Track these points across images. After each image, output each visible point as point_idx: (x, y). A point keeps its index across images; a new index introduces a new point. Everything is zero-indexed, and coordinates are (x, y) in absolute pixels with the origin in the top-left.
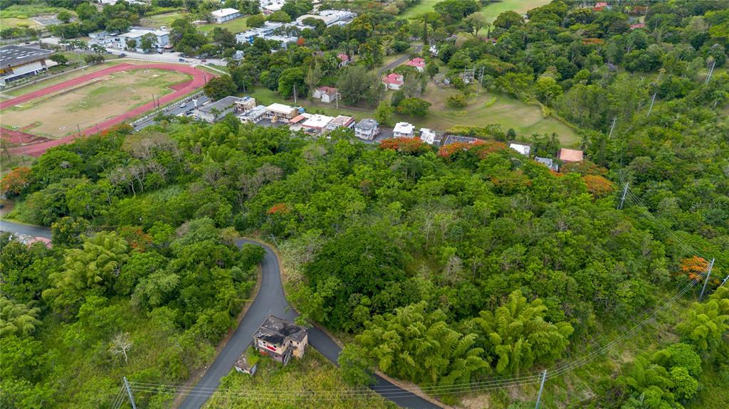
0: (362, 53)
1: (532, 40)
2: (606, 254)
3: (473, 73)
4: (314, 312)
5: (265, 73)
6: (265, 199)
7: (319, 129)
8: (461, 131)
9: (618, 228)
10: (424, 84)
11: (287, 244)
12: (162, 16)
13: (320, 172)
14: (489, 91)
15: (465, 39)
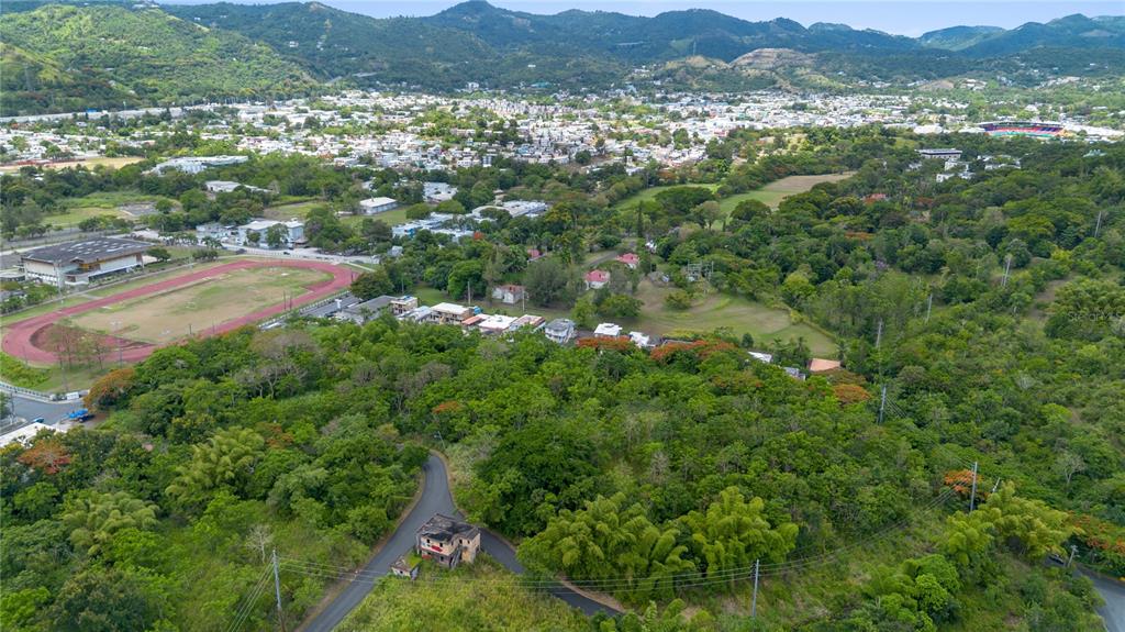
0: (557, 249)
1: (779, 234)
2: (848, 457)
3: (700, 269)
4: (488, 509)
5: (431, 269)
6: (431, 397)
7: (499, 331)
8: (682, 335)
9: (867, 433)
10: (636, 281)
11: (457, 447)
12: (293, 206)
13: (499, 370)
14: (720, 291)
15: (691, 231)
